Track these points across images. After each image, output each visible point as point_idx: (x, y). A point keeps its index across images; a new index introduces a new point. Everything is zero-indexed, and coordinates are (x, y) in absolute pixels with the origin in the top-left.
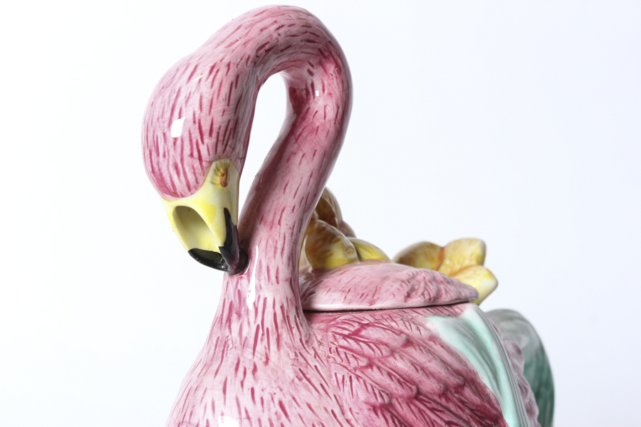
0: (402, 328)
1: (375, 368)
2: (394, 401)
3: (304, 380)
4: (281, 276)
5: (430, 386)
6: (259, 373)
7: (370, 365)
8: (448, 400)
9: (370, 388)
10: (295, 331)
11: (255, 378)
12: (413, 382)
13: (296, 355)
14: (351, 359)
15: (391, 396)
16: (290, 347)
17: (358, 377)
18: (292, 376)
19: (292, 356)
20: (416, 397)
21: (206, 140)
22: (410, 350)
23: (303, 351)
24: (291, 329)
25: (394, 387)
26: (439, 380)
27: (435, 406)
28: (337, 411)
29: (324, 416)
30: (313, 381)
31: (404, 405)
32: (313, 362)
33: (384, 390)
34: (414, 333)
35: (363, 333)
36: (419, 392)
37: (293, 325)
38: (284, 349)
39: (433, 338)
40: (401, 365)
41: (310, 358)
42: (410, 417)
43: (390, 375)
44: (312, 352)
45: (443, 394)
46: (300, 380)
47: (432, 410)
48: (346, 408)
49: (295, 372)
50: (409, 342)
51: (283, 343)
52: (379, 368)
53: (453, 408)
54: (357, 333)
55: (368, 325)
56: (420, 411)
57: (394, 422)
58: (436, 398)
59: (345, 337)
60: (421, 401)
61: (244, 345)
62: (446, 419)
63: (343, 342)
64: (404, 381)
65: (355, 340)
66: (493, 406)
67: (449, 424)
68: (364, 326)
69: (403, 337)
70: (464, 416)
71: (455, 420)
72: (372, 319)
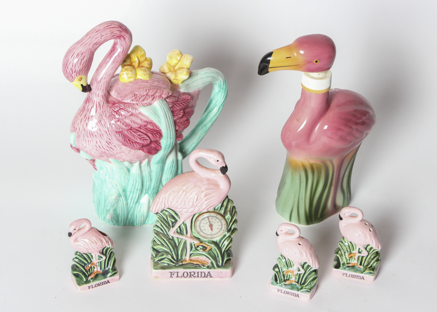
0: (130, 110)
2: (123, 130)
4: (99, 95)
5: (135, 126)
7: (118, 121)
8: (141, 128)
9: (116, 127)
10: (102, 108)
12: (129, 125)
13: (100, 115)
15: (123, 129)
20: (130, 129)
21: (74, 73)
22: (131, 117)
23: (102, 114)
24: (101, 108)
25: (124, 127)
26: (138, 124)
27: (135, 131)
28: (107, 131)
29: (103, 132)
30: (103, 123)
31: (126, 131)
32: (104, 118)
33: (120, 127)
34: (134, 111)
35: (119, 111)
36: (131, 128)
37: (102, 107)
39: (140, 113)
40: (128, 121)
41: (104, 116)
42: (127, 134)
43: (123, 124)
45: (140, 128)
47: (134, 132)
48: (110, 131)
50: (132, 115)
51: (97, 112)
52: (120, 122)
53: (142, 130)
55: (122, 109)
56: (130, 132)
58: (137, 129)
59: (114, 111)
60: (131, 130)
61: (88, 111)
62: (138, 134)
63: (113, 113)
64: (127, 125)
65: (117, 113)
66: (158, 128)
67: (139, 135)
68: (120, 109)
69: (130, 113)
70: (145, 132)
71: (141, 134)
72: (123, 107)
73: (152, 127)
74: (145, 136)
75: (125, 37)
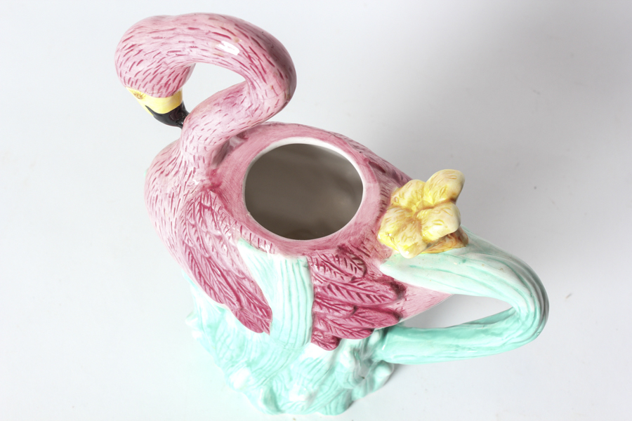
0: (222, 227)
1: (194, 229)
2: (195, 248)
3: (171, 199)
5: (217, 261)
6: (162, 175)
7: (194, 226)
8: (229, 275)
9: (185, 233)
11: (159, 176)
12: (207, 251)
13: (178, 186)
14: (190, 215)
15: (194, 245)
16: (178, 180)
17: (185, 224)
18: (168, 192)
19: (176, 184)
20: (207, 259)
22: (218, 241)
23: (183, 188)
25: (197, 245)
26: (225, 265)
27: (217, 269)
30: (174, 203)
31: (199, 255)
33: (192, 240)
34: (226, 236)
35: (206, 210)
36: (210, 257)
37: (188, 173)
38: (176, 178)
40: (208, 241)
41: (182, 193)
42: (200, 261)
43: (198, 238)
44: (186, 192)
45: (227, 272)
46: (170, 197)
48: (177, 227)
49: (171, 192)
51: (178, 175)
52: (196, 231)
53: (229, 280)
54: (205, 207)
55: (212, 210)
56: (206, 265)
57: (189, 254)
58: (221, 269)
59: (200, 203)
60: (209, 261)
63: (196, 203)
64: (204, 247)
65: (200, 210)
66: (264, 300)
67: (220, 282)
68: (210, 208)
69: (219, 233)
70: (235, 288)
71: (225, 284)
72: (217, 209)
73: (251, 290)
74: (231, 293)
75: (255, 83)
